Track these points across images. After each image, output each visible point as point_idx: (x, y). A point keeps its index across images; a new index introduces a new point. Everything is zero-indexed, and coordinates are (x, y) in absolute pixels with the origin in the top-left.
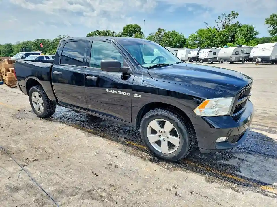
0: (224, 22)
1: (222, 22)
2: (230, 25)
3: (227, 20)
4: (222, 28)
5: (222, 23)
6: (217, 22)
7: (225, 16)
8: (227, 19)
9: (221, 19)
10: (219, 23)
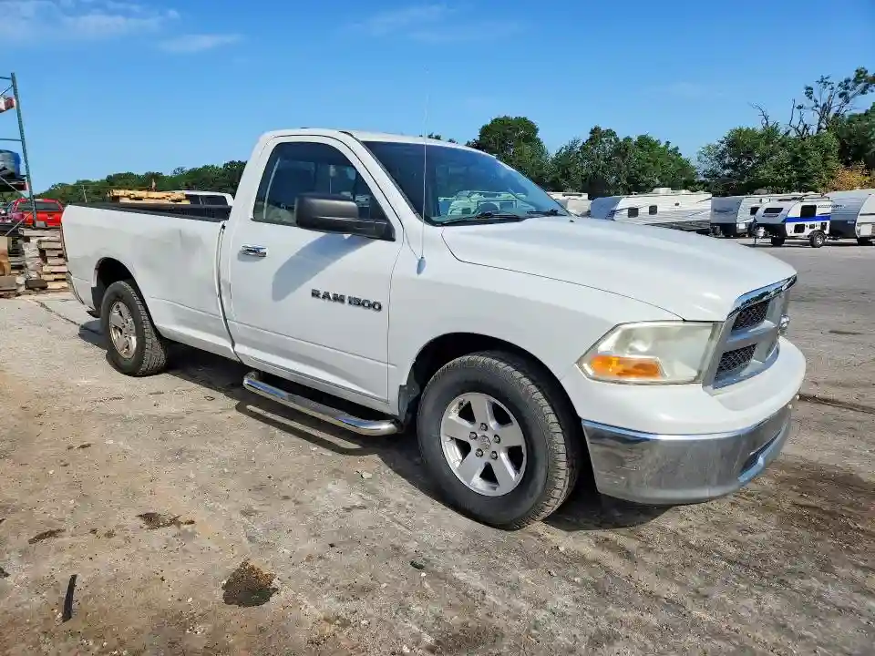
0: (826, 108)
1: (817, 106)
2: (847, 115)
3: (837, 101)
4: (815, 128)
5: (818, 109)
6: (800, 107)
7: (830, 86)
8: (837, 95)
9: (816, 95)
10: (808, 109)
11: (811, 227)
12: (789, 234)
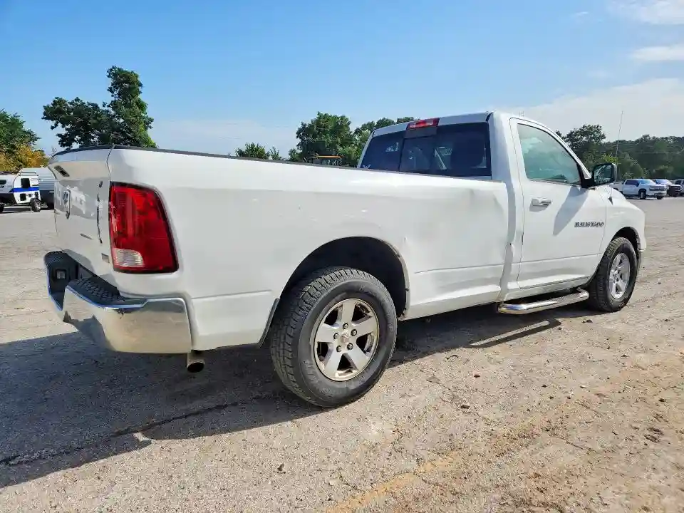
11: (30, 195)
12: (18, 202)
